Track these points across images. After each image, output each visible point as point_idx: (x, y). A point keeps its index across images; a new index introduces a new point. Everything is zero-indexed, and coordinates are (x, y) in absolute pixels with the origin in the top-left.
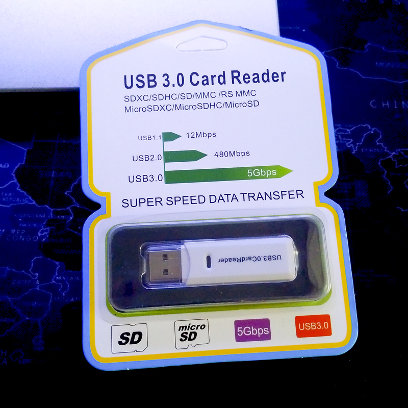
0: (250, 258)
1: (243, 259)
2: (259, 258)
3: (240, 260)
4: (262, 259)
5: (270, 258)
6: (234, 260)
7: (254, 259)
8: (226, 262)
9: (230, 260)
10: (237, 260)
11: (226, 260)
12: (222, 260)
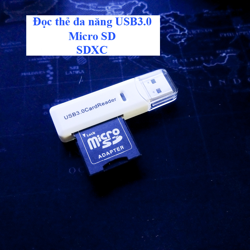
0: (91, 109)
1: (96, 107)
2: (83, 112)
3: (98, 106)
4: (80, 112)
5: (74, 114)
6: (103, 104)
7: (87, 110)
9: (107, 103)
10: (101, 105)
11: (110, 102)
12: (113, 100)
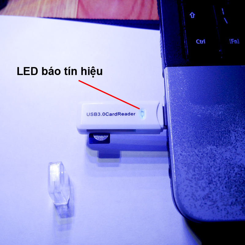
0: (111, 115)
1: (116, 115)
2: (104, 115)
3: (118, 114)
4: (101, 114)
5: (95, 114)
6: (123, 114)
7: (107, 114)
8: (130, 113)
9: (126, 114)
10: (121, 114)
11: (129, 114)
